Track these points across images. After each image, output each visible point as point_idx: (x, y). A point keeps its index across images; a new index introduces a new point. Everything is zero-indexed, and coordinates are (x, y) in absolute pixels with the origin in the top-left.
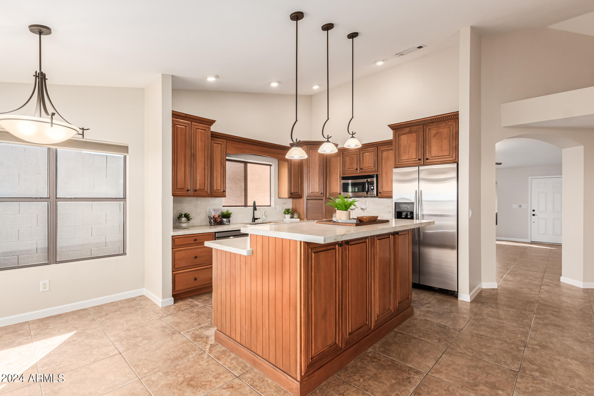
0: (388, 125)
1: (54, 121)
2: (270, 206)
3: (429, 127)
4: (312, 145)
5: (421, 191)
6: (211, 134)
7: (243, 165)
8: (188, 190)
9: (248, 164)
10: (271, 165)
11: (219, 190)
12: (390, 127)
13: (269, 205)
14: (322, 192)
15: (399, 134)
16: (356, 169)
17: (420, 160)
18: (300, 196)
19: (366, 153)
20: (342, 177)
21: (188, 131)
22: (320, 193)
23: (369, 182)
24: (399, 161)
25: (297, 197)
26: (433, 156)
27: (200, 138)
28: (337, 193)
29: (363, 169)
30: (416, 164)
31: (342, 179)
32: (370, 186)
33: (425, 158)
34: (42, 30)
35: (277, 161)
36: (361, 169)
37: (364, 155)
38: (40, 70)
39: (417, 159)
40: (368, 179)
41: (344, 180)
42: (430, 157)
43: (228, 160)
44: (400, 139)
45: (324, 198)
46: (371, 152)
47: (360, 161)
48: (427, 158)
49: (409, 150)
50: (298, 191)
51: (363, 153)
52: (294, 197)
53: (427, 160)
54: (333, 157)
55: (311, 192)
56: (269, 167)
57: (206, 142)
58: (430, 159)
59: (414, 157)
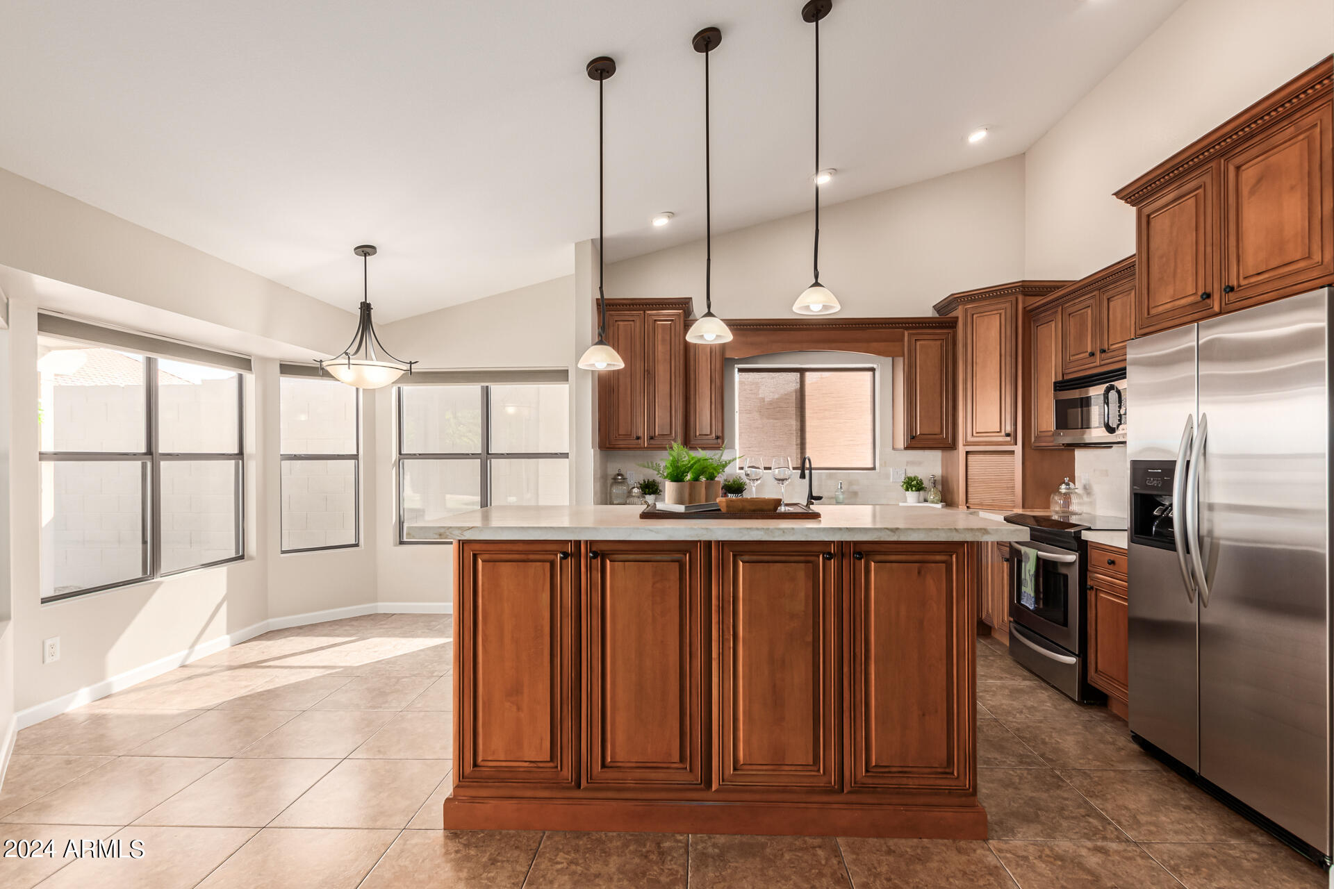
0: (1116, 194)
1: (351, 362)
2: (874, 468)
3: (1238, 160)
4: (979, 300)
5: (1204, 414)
7: (798, 375)
8: (638, 438)
9: (808, 374)
10: (873, 370)
11: (707, 435)
12: (1121, 199)
13: (871, 466)
14: (1009, 429)
15: (1148, 216)
16: (1092, 354)
17: (1207, 296)
18: (948, 444)
19: (1115, 298)
20: (1055, 383)
21: (638, 330)
22: (1003, 433)
23: (1119, 392)
24: (1148, 314)
25: (935, 446)
26: (1252, 274)
27: (660, 337)
28: (1051, 433)
29: (1109, 349)
30: (1196, 316)
31: (1055, 390)
32: (1120, 407)
33: (1223, 287)
34: (366, 251)
35: (891, 358)
36: (1103, 351)
37: (1111, 304)
38: (364, 300)
39: (1200, 293)
40: (1116, 383)
41: (1060, 390)
42: (1241, 278)
43: (741, 370)
44: (1152, 233)
45: (1018, 449)
46: (1125, 294)
47: (1101, 327)
48: (1230, 285)
49: (1176, 267)
50: (937, 430)
51: (1108, 299)
52: (926, 446)
53: (1228, 292)
54: (1042, 325)
55: (977, 433)
56: (870, 374)
57: (673, 344)
58: (1241, 286)
59: (1191, 290)
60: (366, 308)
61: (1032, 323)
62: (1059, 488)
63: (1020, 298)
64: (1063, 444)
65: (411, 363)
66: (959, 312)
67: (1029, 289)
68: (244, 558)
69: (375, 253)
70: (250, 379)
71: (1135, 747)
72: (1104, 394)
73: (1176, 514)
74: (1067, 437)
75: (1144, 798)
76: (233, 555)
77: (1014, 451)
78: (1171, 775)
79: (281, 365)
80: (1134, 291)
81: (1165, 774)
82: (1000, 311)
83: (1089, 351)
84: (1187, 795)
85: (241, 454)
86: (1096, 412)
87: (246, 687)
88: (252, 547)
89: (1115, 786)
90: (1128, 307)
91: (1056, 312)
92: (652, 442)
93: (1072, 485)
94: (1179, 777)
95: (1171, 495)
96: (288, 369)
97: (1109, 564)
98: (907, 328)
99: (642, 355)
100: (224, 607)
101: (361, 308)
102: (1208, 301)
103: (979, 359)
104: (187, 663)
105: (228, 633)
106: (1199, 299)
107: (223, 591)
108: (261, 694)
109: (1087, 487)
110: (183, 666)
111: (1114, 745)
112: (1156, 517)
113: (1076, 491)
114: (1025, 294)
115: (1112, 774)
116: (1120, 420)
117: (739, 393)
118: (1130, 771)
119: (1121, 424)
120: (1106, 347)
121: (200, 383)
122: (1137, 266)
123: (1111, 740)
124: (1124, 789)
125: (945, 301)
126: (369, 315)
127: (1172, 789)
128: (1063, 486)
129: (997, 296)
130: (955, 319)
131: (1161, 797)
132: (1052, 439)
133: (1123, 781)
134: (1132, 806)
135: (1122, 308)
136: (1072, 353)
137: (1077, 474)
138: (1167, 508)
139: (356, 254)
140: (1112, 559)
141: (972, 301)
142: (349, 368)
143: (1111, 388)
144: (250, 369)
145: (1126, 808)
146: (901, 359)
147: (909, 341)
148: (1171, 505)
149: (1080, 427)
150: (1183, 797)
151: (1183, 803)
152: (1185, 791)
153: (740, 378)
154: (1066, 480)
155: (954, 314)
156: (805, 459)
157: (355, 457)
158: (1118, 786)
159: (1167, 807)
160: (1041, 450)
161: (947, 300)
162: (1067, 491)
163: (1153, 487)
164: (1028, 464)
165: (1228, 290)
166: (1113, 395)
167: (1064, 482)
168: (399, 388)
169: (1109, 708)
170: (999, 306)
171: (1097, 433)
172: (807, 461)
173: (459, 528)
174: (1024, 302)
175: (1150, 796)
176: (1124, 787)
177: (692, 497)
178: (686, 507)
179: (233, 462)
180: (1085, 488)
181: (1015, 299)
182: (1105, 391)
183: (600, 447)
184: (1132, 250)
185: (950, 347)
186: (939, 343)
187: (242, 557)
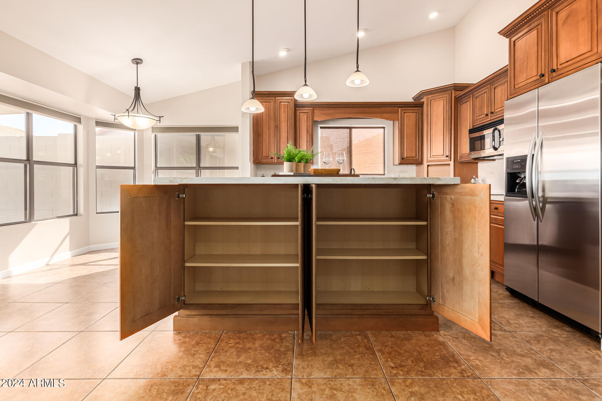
0: (499, 33)
1: (130, 114)
3: (557, 9)
4: (434, 93)
6: (295, 105)
7: (348, 130)
8: (272, 158)
9: (353, 130)
10: (384, 128)
12: (501, 35)
13: (383, 173)
14: (447, 153)
15: (514, 42)
16: (487, 115)
17: (543, 75)
18: (419, 163)
19: (498, 87)
20: (469, 130)
21: (272, 106)
22: (445, 156)
23: (499, 131)
24: (514, 88)
25: (413, 163)
26: (564, 62)
27: (283, 110)
28: (467, 154)
29: (494, 112)
30: (537, 86)
31: (469, 133)
32: (500, 138)
33: (550, 70)
34: (137, 61)
35: (392, 122)
36: (492, 113)
37: (496, 90)
38: (136, 86)
39: (539, 74)
40: (498, 127)
41: (471, 133)
42: (559, 65)
43: (321, 128)
44: (516, 49)
45: (452, 163)
46: (503, 84)
47: (491, 102)
48: (553, 68)
49: (527, 64)
50: (414, 155)
51: (494, 88)
52: (409, 162)
53: (552, 72)
54: (464, 103)
55: (433, 156)
56: (383, 129)
57: (289, 113)
58: (558, 69)
59: (535, 73)
60: (137, 90)
61: (459, 103)
62: (471, 181)
63: (453, 92)
64: (473, 159)
65: (160, 117)
66: (424, 100)
67: (457, 87)
68: (77, 215)
69: (142, 63)
70: (80, 127)
71: (507, 293)
72: (492, 132)
73: (527, 181)
74: (475, 155)
75: (512, 314)
76: (72, 213)
77: (450, 164)
78: (524, 304)
79: (96, 121)
80: (506, 83)
81: (521, 304)
82: (443, 98)
83: (485, 113)
84: (532, 312)
85: (76, 164)
86: (488, 142)
87: (77, 274)
88: (81, 210)
89: (498, 309)
90: (504, 91)
91: (470, 97)
92: (279, 160)
93: (476, 179)
94: (528, 305)
95: (525, 172)
96: (99, 123)
97: (495, 209)
98: (400, 107)
99: (274, 117)
100: (68, 238)
101: (135, 90)
102: (543, 78)
103: (434, 121)
104: (49, 264)
105: (70, 250)
106: (539, 77)
107: (67, 230)
108: (84, 276)
109: (484, 180)
110: (47, 265)
111: (497, 293)
112: (518, 183)
113: (479, 181)
114: (456, 90)
115: (497, 304)
116: (500, 144)
117: (321, 138)
118: (505, 303)
119: (500, 146)
120: (493, 111)
121: (57, 135)
122: (509, 70)
123: (496, 291)
124: (503, 310)
125: (418, 95)
126: (139, 93)
127: (525, 310)
128: (473, 180)
129: (442, 91)
130: (423, 103)
131: (520, 313)
132: (468, 157)
133: (502, 307)
134: (506, 317)
135: (501, 91)
136: (477, 116)
137: (479, 174)
138: (523, 179)
139: (133, 63)
140: (496, 207)
141: (431, 94)
142: (129, 117)
143: (496, 129)
144: (80, 122)
145: (504, 318)
146: (398, 122)
147: (401, 113)
148: (525, 177)
149: (480, 149)
150: (531, 313)
151: (530, 315)
152: (531, 311)
153: (321, 131)
154: (474, 177)
155: (422, 101)
156: (352, 169)
157: (134, 168)
158: (500, 309)
159: (523, 317)
160: (463, 163)
161: (419, 94)
162: (474, 182)
163: (517, 169)
164: (456, 170)
165: (552, 71)
166: (497, 133)
167: (473, 178)
168: (155, 135)
169: (494, 278)
170: (443, 96)
171: (488, 151)
172: (353, 170)
173: (180, 178)
174: (455, 94)
175: (515, 313)
176: (503, 309)
177: (297, 169)
178: (294, 173)
179: (72, 168)
180: (483, 181)
181: (451, 92)
182: (493, 131)
183: (254, 163)
184: (507, 63)
185: (420, 116)
186: (415, 114)
187: (76, 215)
